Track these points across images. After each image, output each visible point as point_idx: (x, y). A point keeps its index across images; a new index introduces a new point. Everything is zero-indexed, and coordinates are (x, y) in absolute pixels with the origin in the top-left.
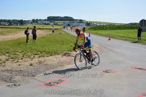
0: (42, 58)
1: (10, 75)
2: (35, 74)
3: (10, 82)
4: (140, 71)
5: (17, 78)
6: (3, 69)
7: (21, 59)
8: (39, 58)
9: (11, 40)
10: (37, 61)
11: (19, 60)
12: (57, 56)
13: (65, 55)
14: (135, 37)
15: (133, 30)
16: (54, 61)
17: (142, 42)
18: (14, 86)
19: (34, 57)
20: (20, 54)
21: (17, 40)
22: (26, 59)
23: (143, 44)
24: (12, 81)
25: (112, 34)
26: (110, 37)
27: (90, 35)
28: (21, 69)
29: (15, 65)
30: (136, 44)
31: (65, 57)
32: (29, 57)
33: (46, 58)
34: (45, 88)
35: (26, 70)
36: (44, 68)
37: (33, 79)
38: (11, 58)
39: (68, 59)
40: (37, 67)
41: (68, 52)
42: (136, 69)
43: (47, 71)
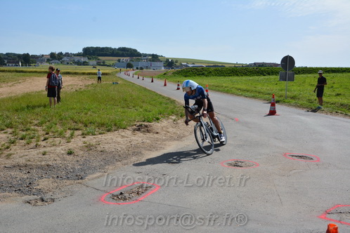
0: (92, 137)
1: (26, 177)
2: (83, 173)
3: (30, 192)
5: (44, 183)
6: (9, 163)
8: (84, 137)
9: (11, 98)
10: (81, 144)
11: (39, 143)
12: (122, 132)
13: (139, 129)
15: (262, 77)
16: (118, 143)
17: (287, 101)
18: (40, 203)
19: (72, 135)
20: (39, 128)
21: (24, 97)
22: (56, 139)
23: (290, 105)
24: (34, 190)
25: (224, 85)
28: (50, 163)
29: (34, 155)
31: (139, 134)
32: (60, 134)
33: (100, 136)
34: (113, 205)
35: (61, 165)
36: (100, 160)
37: (80, 185)
38: (20, 137)
39: (147, 138)
40: (84, 158)
41: (143, 123)
42: (294, 157)
43: (107, 167)
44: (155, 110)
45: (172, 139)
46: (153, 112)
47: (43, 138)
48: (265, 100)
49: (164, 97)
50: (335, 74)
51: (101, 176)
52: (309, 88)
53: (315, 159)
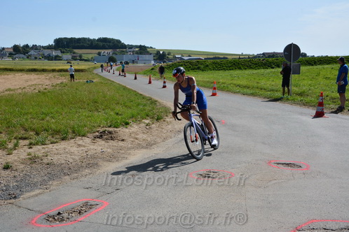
0: (39, 147)
2: (18, 191)
4: (288, 170)
8: (31, 148)
10: (24, 156)
12: (79, 140)
13: (101, 136)
14: (274, 88)
15: (269, 70)
16: (71, 154)
17: (292, 98)
23: (294, 102)
25: (221, 81)
26: (215, 89)
27: (166, 84)
30: (278, 103)
31: (101, 142)
33: (51, 146)
34: (45, 228)
36: (43, 175)
37: (10, 205)
39: (109, 147)
40: (24, 172)
41: (107, 129)
42: (279, 166)
43: (50, 183)
44: (129, 112)
45: (140, 147)
46: (124, 116)
49: (144, 97)
51: (40, 194)
52: (323, 82)
53: (304, 167)
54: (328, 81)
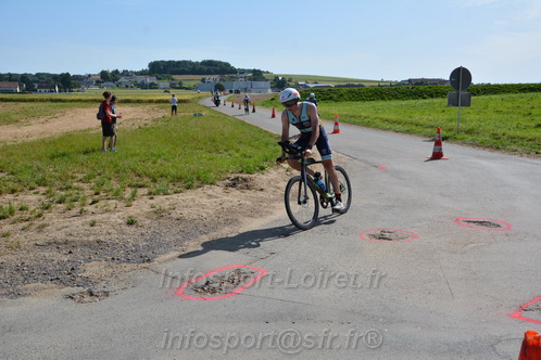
0: (163, 198)
1: (66, 259)
2: (150, 253)
3: (72, 282)
4: (483, 230)
5: (93, 269)
6: (41, 238)
7: (93, 203)
8: (152, 198)
9: (43, 141)
10: (146, 208)
11: (85, 208)
12: (208, 190)
13: (234, 184)
15: (421, 101)
16: (203, 206)
17: (460, 137)
18: (87, 298)
19: (134, 196)
20: (85, 186)
21: (61, 139)
22: (110, 202)
23: (464, 143)
25: (363, 114)
28: (102, 238)
29: (78, 226)
31: (235, 192)
32: (117, 194)
33: (175, 196)
34: (196, 300)
35: (117, 241)
36: (175, 233)
37: (146, 270)
38: (57, 199)
39: (247, 198)
40: (152, 229)
41: (240, 175)
42: (471, 224)
43: (186, 243)
44: (258, 155)
46: (256, 158)
47: (90, 201)
48: (425, 136)
49: (271, 135)
50: (535, 94)
52: (495, 116)
53: (503, 226)
54: (501, 116)
